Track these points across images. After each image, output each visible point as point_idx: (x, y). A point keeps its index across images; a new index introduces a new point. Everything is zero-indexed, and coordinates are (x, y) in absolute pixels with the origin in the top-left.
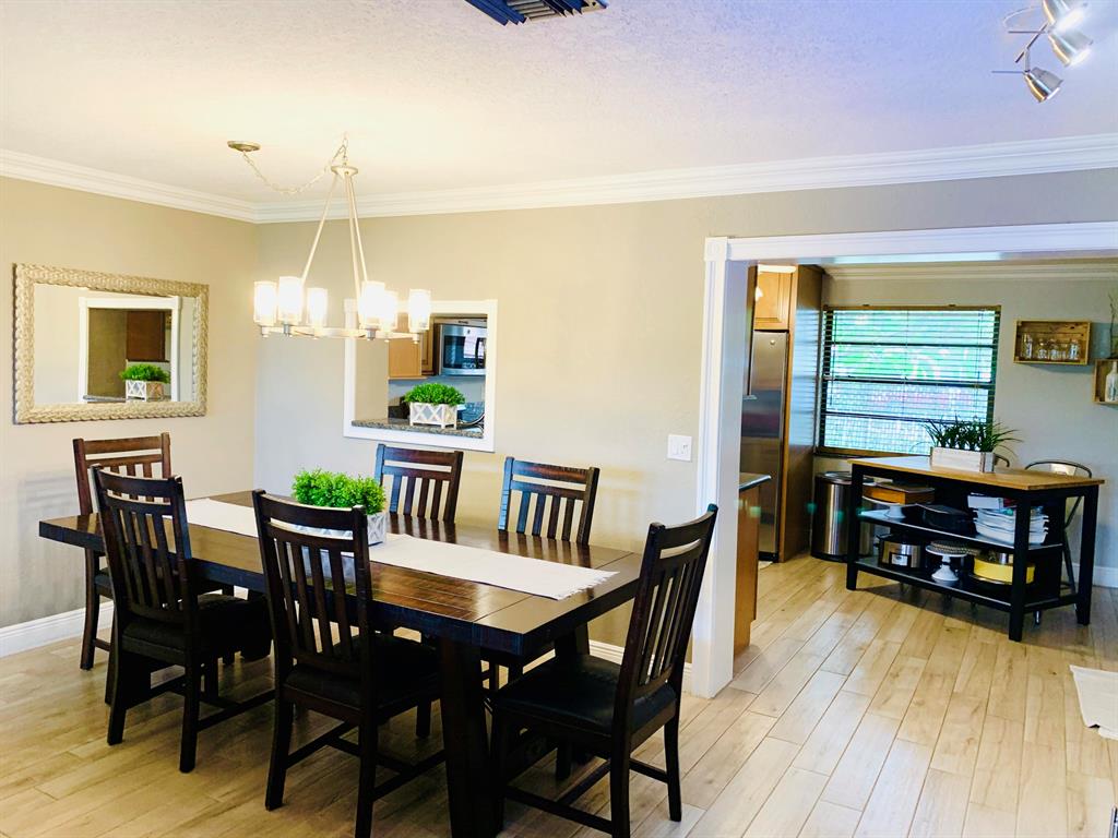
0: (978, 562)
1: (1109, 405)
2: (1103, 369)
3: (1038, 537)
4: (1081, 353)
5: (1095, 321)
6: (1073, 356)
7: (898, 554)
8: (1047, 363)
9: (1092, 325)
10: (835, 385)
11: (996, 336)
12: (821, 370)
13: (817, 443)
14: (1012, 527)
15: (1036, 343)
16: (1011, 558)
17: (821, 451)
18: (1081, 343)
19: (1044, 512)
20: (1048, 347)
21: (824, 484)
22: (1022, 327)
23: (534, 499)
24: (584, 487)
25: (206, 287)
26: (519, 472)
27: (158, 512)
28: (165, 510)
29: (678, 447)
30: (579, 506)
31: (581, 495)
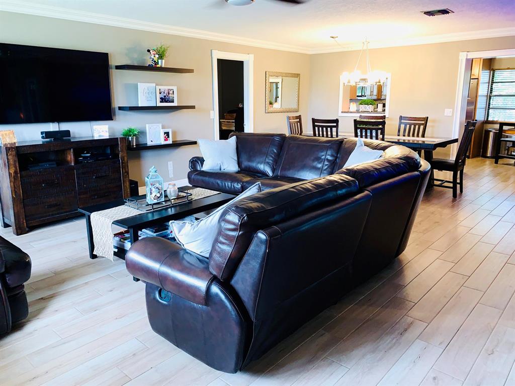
10: (494, 97)
12: (489, 92)
13: (486, 119)
17: (487, 122)
21: (488, 132)
23: (408, 126)
24: (423, 122)
25: (299, 74)
26: (404, 120)
27: (331, 127)
28: (334, 127)
29: (448, 112)
30: (422, 127)
31: (422, 124)
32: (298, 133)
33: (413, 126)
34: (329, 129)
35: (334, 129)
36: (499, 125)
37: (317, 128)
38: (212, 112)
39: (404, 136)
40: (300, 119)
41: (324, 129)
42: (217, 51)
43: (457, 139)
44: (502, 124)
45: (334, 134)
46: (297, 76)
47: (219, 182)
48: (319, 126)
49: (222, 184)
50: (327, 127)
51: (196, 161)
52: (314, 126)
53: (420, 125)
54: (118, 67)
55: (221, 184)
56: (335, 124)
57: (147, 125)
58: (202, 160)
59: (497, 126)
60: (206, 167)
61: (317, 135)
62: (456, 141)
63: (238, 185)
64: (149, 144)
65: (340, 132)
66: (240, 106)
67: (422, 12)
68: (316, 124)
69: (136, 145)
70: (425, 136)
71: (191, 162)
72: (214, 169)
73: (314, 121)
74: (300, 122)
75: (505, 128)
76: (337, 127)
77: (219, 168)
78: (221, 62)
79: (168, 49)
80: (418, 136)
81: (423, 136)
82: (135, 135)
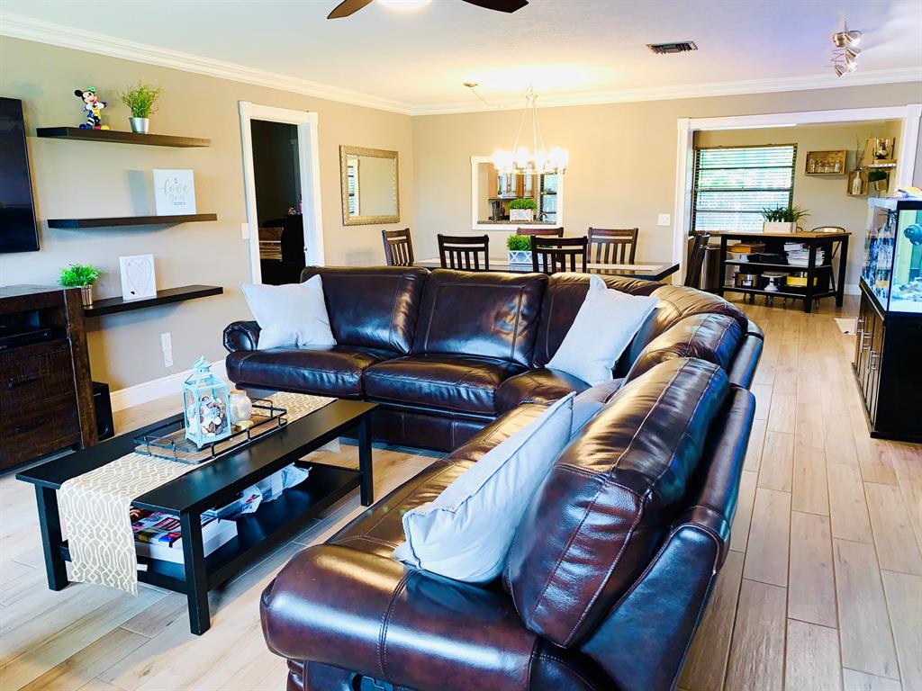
0: (788, 278)
1: (854, 196)
2: (852, 177)
3: (819, 262)
4: (840, 168)
5: (848, 149)
6: (836, 170)
7: (746, 281)
8: (823, 175)
9: (847, 152)
10: (702, 195)
11: (794, 161)
12: (694, 186)
14: (808, 257)
15: (816, 163)
16: (806, 274)
18: (840, 162)
19: (822, 250)
20: (823, 165)
22: (810, 155)
23: (604, 245)
24: (631, 238)
25: (397, 153)
26: (595, 234)
27: (476, 250)
28: (481, 249)
29: (663, 219)
30: (628, 247)
31: (629, 241)
32: (406, 261)
33: (612, 246)
34: (471, 254)
35: (481, 254)
36: (720, 238)
37: (447, 253)
38: (244, 226)
39: (598, 262)
40: (408, 236)
41: (463, 254)
42: (249, 103)
43: (678, 265)
44: (725, 237)
45: (482, 262)
46: (393, 155)
47: (306, 373)
48: (451, 250)
49: (314, 375)
50: (467, 250)
51: (240, 330)
52: (442, 249)
53: (624, 243)
54: (43, 133)
55: (311, 377)
56: (483, 245)
57: (122, 260)
58: (254, 328)
59: (718, 241)
60: (266, 343)
61: (449, 266)
62: (676, 268)
63: (353, 377)
64: (128, 298)
65: (493, 259)
66: (292, 212)
67: (648, 46)
68: (445, 245)
69: (93, 302)
70: (635, 260)
71: (229, 334)
72: (285, 344)
73: (442, 239)
74: (408, 241)
75: (730, 243)
76: (485, 249)
77: (294, 343)
78: (257, 125)
79: (156, 95)
80: (622, 262)
81: (632, 261)
82: (91, 282)
